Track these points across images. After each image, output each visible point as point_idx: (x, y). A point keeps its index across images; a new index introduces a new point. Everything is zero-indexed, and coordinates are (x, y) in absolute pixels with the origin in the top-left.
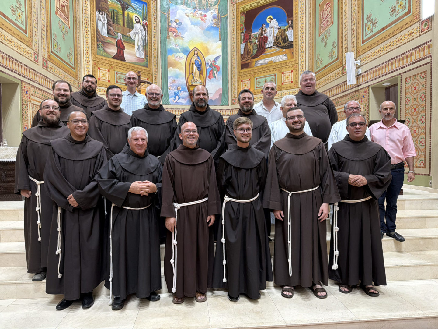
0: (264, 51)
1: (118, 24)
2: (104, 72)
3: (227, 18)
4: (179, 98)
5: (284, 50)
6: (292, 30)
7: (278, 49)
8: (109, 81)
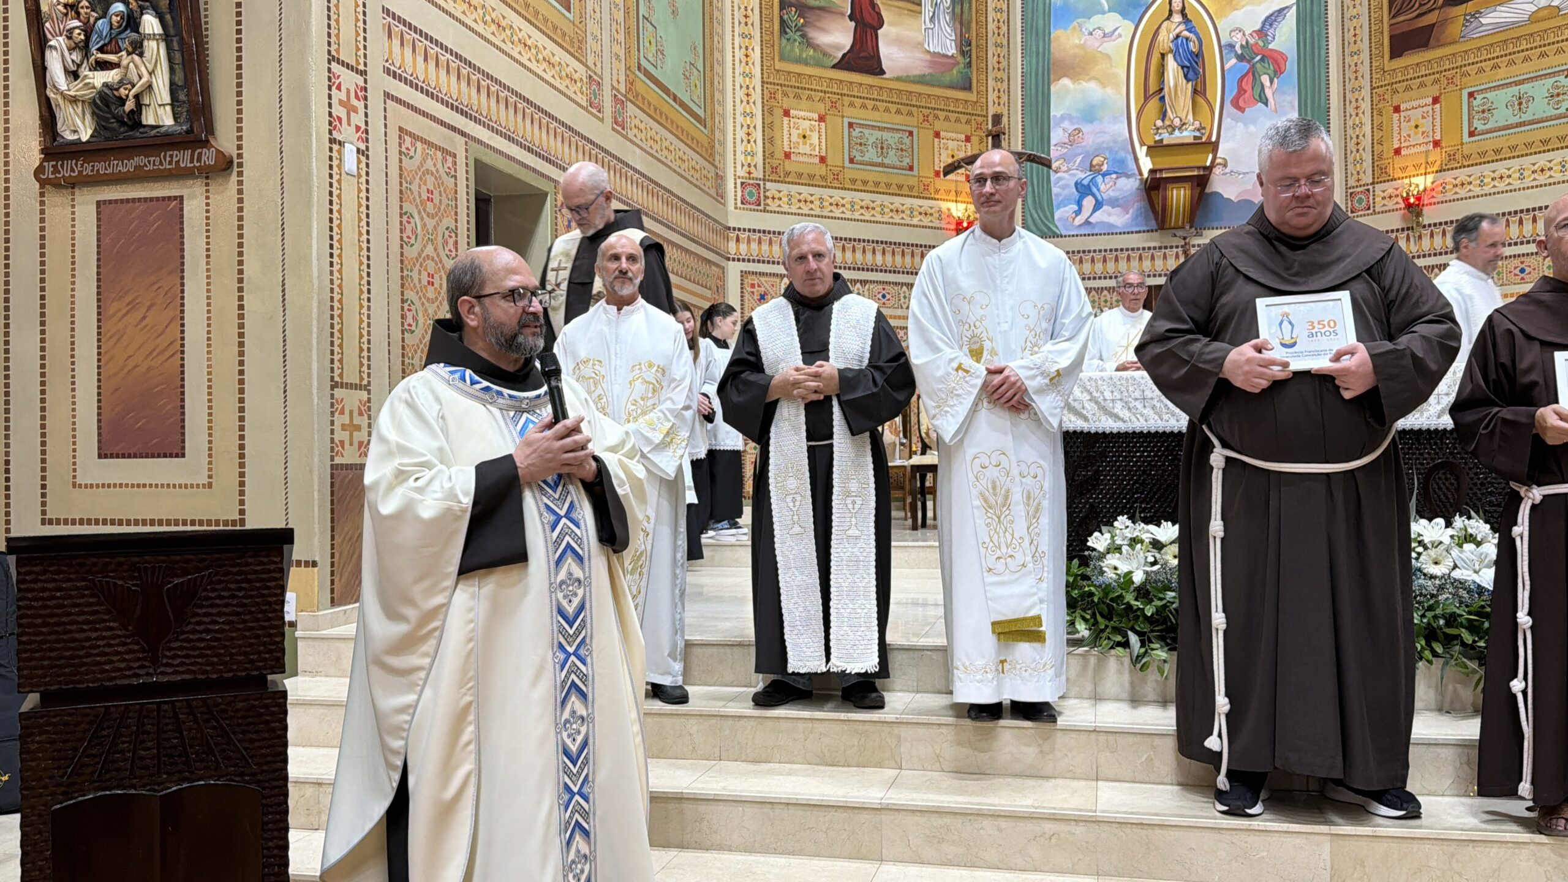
2: (806, 124)
8: (823, 160)
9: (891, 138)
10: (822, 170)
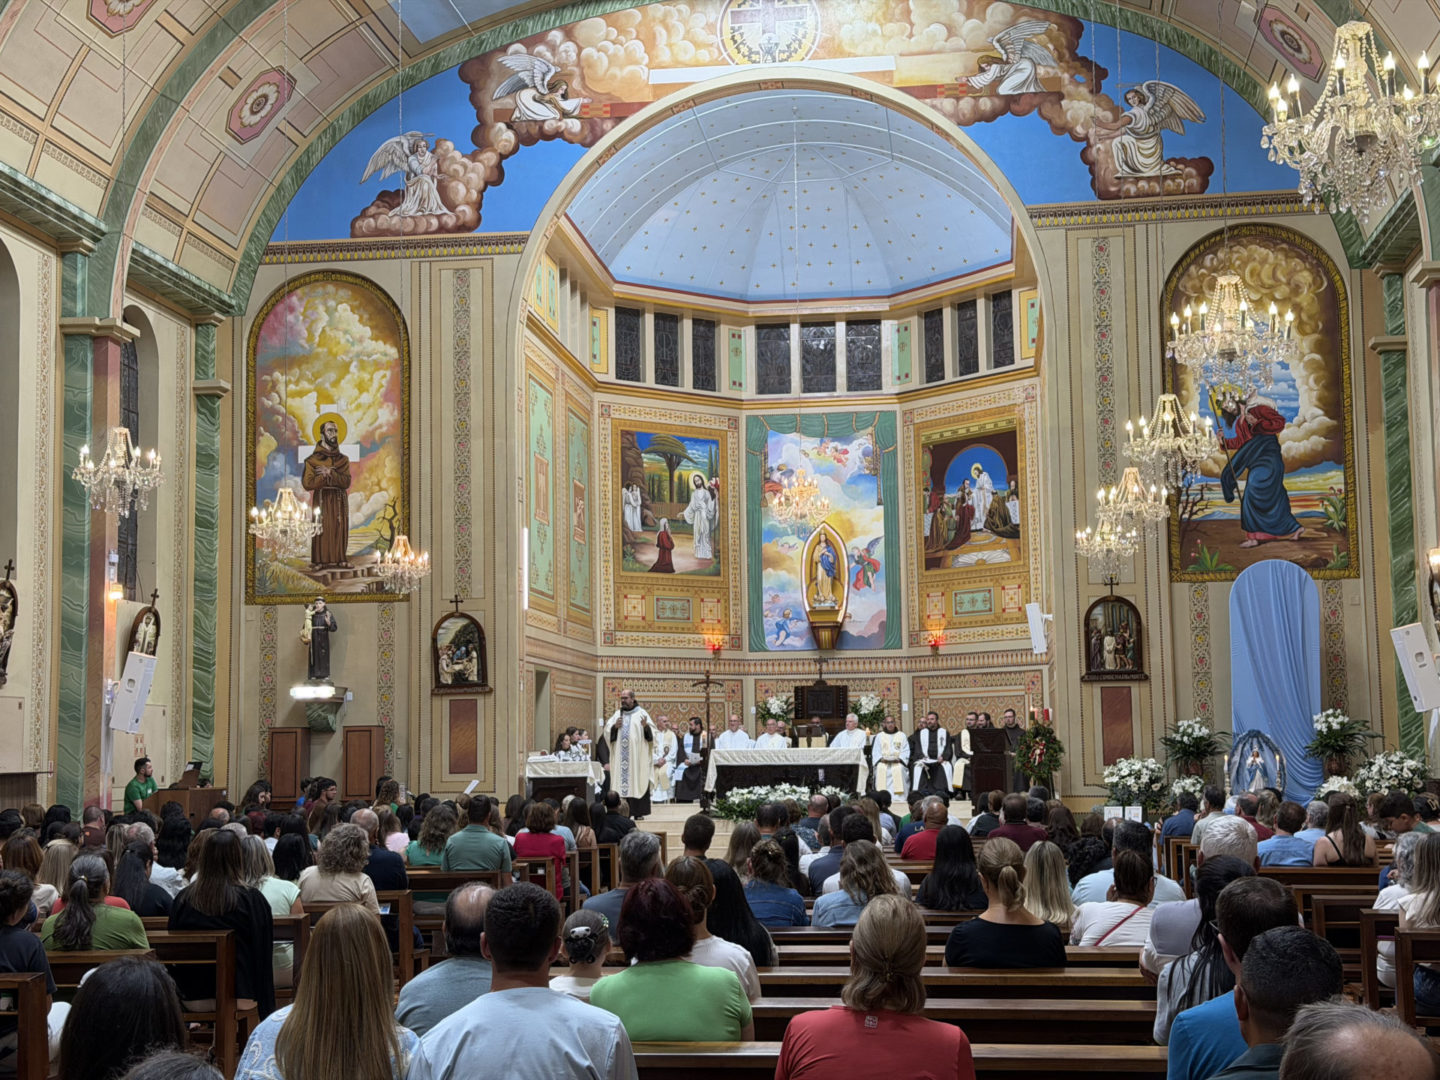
0: (968, 537)
1: (661, 499)
2: (635, 602)
3: (895, 453)
4: (788, 636)
5: (1004, 540)
6: (1017, 502)
7: (994, 537)
8: (644, 618)
9: (678, 604)
10: (643, 623)
